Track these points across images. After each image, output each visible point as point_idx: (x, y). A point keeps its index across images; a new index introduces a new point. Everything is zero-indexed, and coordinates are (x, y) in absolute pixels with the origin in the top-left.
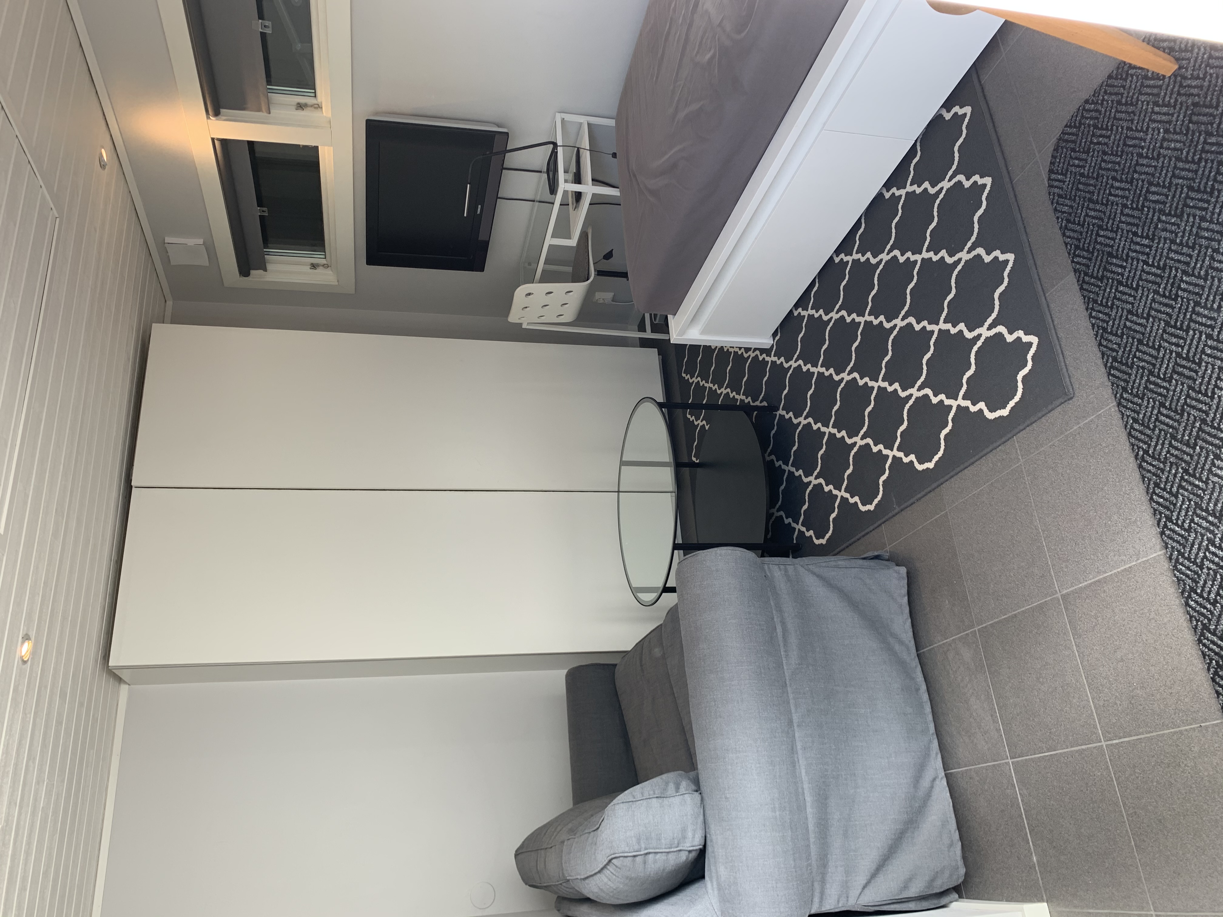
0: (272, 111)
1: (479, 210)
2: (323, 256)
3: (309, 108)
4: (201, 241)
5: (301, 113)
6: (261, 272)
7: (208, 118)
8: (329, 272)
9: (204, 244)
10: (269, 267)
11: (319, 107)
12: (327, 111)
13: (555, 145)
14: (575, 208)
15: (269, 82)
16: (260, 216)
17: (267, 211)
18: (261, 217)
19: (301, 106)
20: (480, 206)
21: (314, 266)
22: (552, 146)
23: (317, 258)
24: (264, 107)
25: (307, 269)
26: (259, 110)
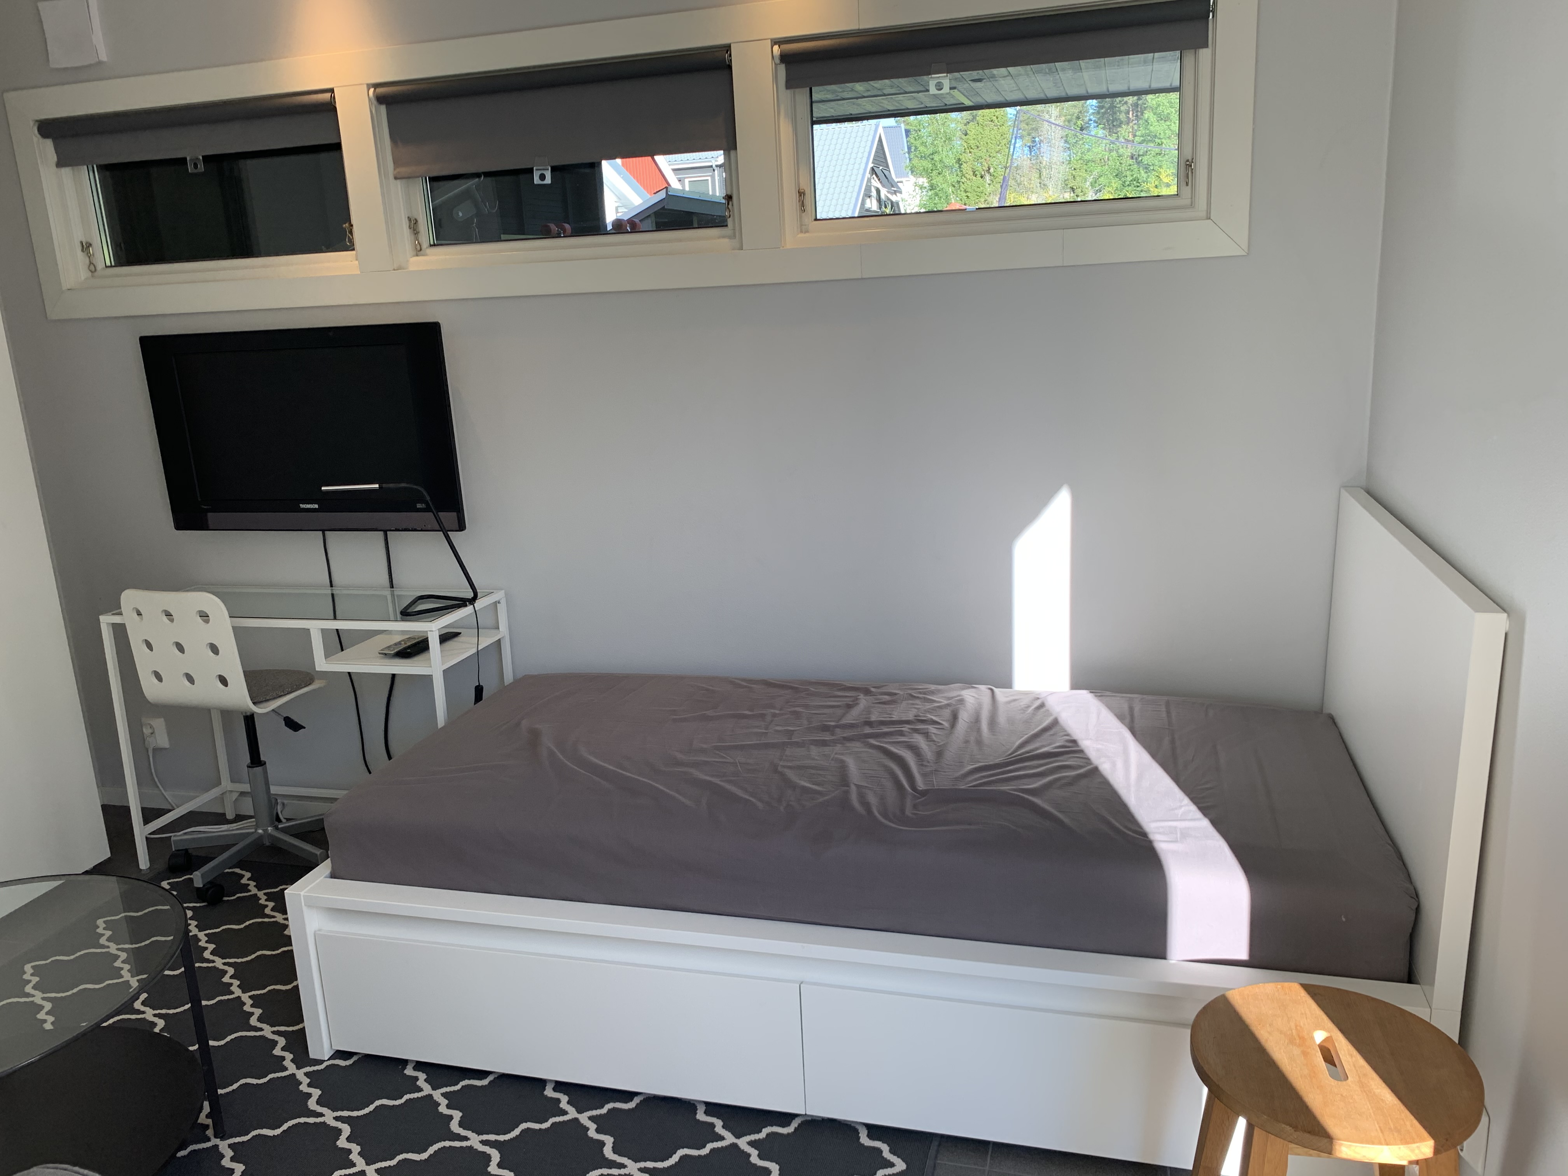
0: (398, 182)
1: (309, 506)
2: (108, 263)
3: (413, 237)
4: (103, 57)
5: (405, 224)
6: (53, 157)
7: (369, 86)
8: (84, 274)
9: (100, 63)
10: (66, 172)
11: (419, 251)
12: (416, 263)
13: (473, 600)
14: (382, 654)
15: (433, 179)
16: (185, 159)
17: (196, 171)
18: (183, 161)
19: (413, 224)
20: (316, 506)
21: (86, 247)
22: (470, 595)
23: (104, 253)
24: (403, 170)
25: (79, 236)
26: (396, 163)
